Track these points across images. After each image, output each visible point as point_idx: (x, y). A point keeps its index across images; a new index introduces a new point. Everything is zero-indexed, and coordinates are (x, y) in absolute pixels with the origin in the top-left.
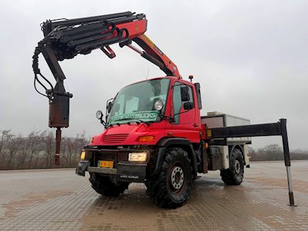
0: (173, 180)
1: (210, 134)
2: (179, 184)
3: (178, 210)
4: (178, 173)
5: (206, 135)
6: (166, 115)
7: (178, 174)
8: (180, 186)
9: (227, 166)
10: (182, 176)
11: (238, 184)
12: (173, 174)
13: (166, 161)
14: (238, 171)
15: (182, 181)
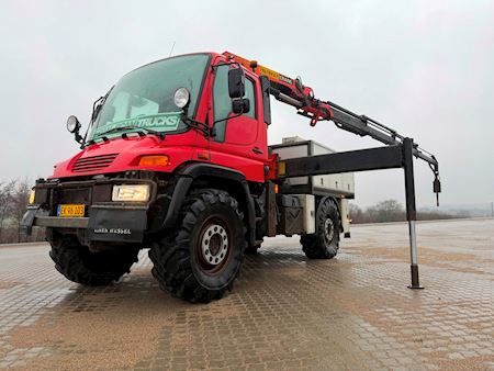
0: (206, 247)
1: (282, 171)
2: (219, 256)
3: (212, 305)
4: (217, 235)
5: (277, 171)
6: (197, 120)
7: (216, 239)
8: (220, 260)
9: (311, 228)
10: (225, 242)
11: (330, 256)
12: (207, 237)
13: (192, 211)
14: (330, 237)
15: (224, 251)
